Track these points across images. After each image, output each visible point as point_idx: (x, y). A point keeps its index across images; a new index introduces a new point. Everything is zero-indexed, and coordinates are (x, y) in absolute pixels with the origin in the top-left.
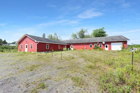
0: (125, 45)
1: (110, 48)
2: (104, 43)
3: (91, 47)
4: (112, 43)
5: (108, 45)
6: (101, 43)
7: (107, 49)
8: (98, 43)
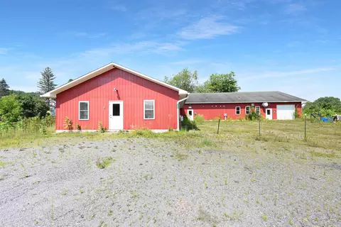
0: (298, 109)
1: (275, 116)
2: (266, 105)
3: (238, 113)
4: (278, 106)
5: (271, 110)
6: (260, 104)
7: (269, 117)
8: (253, 105)
